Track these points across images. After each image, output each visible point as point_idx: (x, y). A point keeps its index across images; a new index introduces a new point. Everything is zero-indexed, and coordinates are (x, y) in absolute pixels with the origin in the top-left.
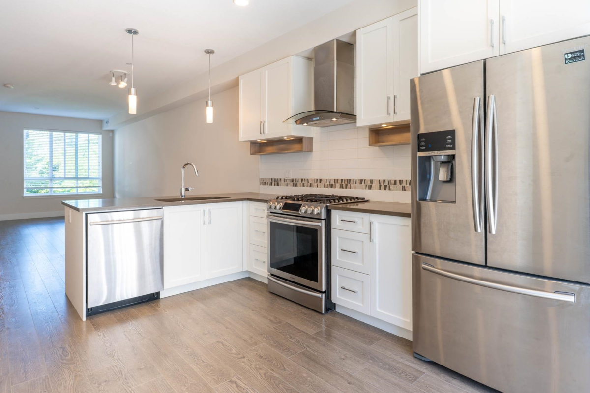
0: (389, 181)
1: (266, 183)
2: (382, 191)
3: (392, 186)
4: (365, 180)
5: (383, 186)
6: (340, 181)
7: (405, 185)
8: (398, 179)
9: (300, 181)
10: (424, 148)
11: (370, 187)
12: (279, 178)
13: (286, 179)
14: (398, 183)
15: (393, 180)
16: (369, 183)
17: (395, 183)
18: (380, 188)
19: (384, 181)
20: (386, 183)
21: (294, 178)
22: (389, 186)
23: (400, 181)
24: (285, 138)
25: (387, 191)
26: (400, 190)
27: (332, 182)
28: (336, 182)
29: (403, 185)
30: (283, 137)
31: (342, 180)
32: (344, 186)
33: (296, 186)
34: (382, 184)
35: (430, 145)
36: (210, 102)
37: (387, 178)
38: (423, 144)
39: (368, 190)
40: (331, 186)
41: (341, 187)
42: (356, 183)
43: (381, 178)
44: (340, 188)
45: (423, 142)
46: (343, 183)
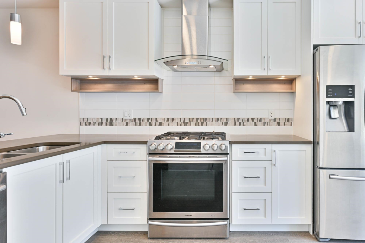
0: (243, 120)
1: (92, 123)
2: (237, 126)
3: (245, 123)
4: (221, 119)
5: (237, 123)
6: (195, 120)
7: (256, 122)
8: (250, 117)
9: (146, 121)
10: (331, 96)
11: (226, 124)
12: (114, 117)
13: (124, 118)
14: (250, 120)
15: (246, 118)
16: (225, 121)
17: (248, 120)
18: (235, 124)
19: (239, 119)
20: (241, 121)
21: (137, 117)
22: (243, 123)
23: (252, 119)
24: (136, 77)
25: (242, 126)
26: (252, 125)
27: (187, 121)
28: (191, 120)
29: (255, 121)
30: (133, 76)
31: (197, 119)
32: (200, 123)
33: (140, 124)
34: (236, 121)
35: (336, 94)
36: (17, 16)
37: (241, 117)
38: (330, 92)
39: (224, 126)
40: (186, 124)
41: (197, 124)
42: (212, 121)
43: (236, 117)
44: (195, 125)
45: (330, 91)
46: (199, 121)
